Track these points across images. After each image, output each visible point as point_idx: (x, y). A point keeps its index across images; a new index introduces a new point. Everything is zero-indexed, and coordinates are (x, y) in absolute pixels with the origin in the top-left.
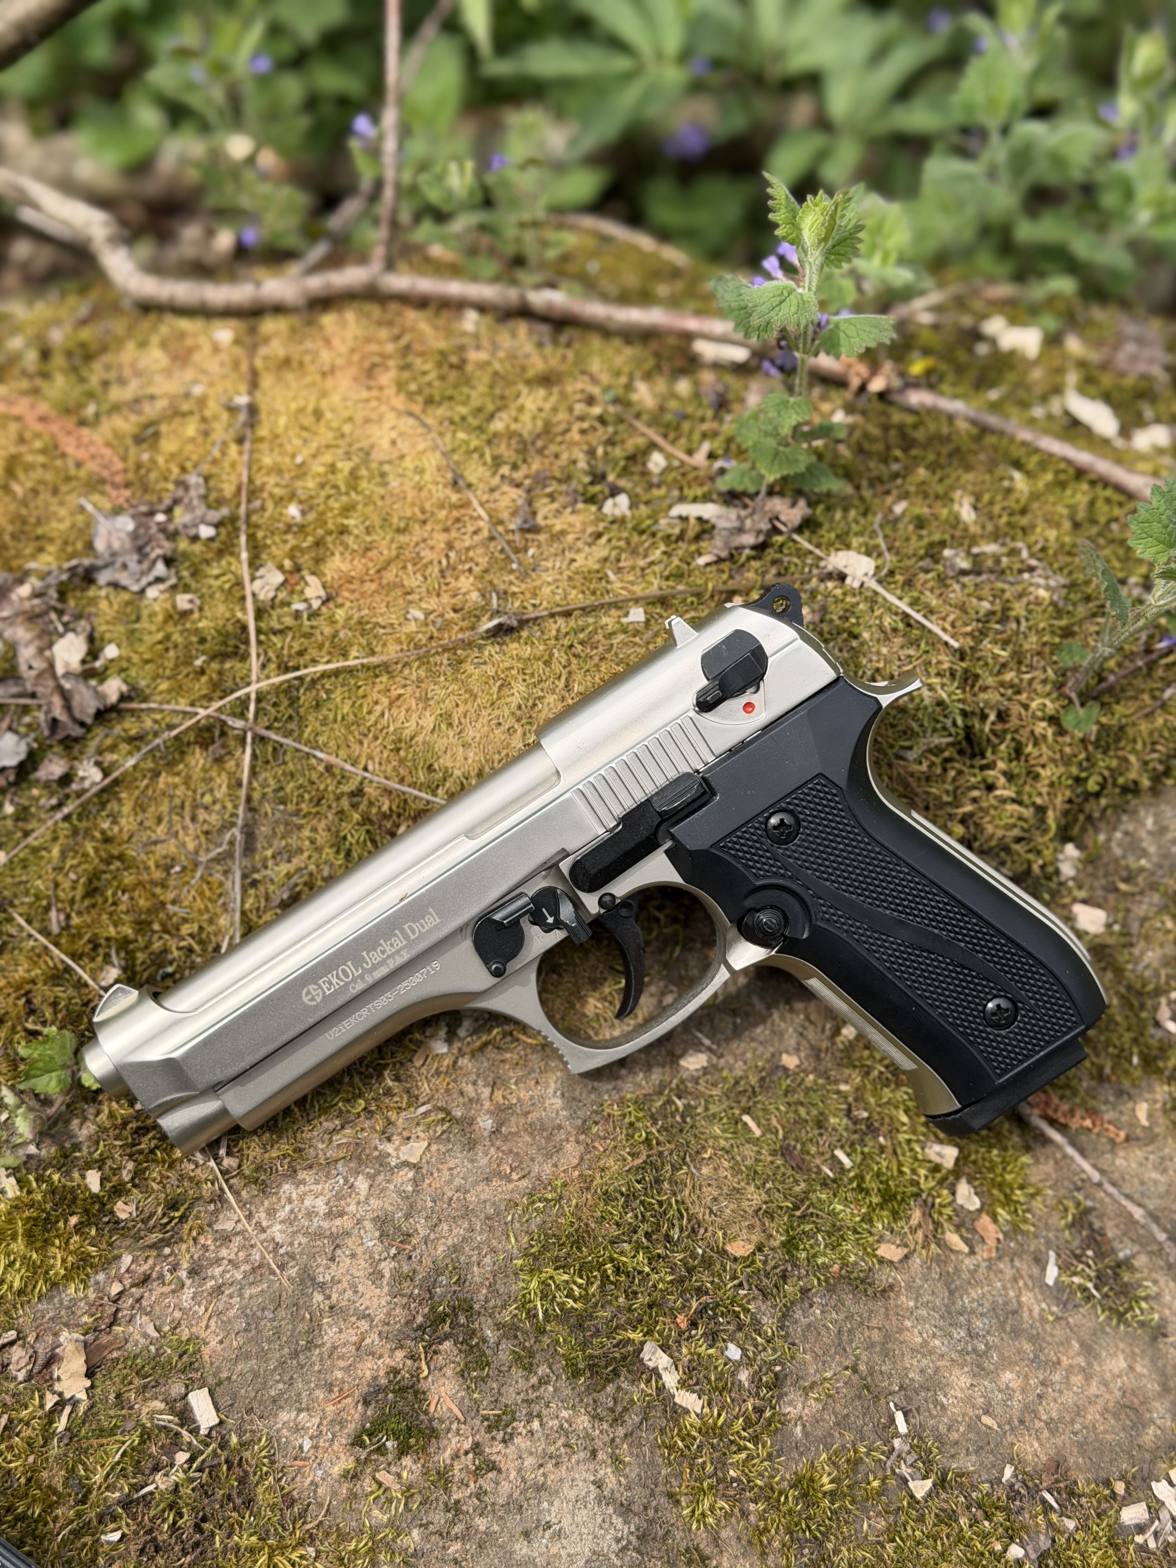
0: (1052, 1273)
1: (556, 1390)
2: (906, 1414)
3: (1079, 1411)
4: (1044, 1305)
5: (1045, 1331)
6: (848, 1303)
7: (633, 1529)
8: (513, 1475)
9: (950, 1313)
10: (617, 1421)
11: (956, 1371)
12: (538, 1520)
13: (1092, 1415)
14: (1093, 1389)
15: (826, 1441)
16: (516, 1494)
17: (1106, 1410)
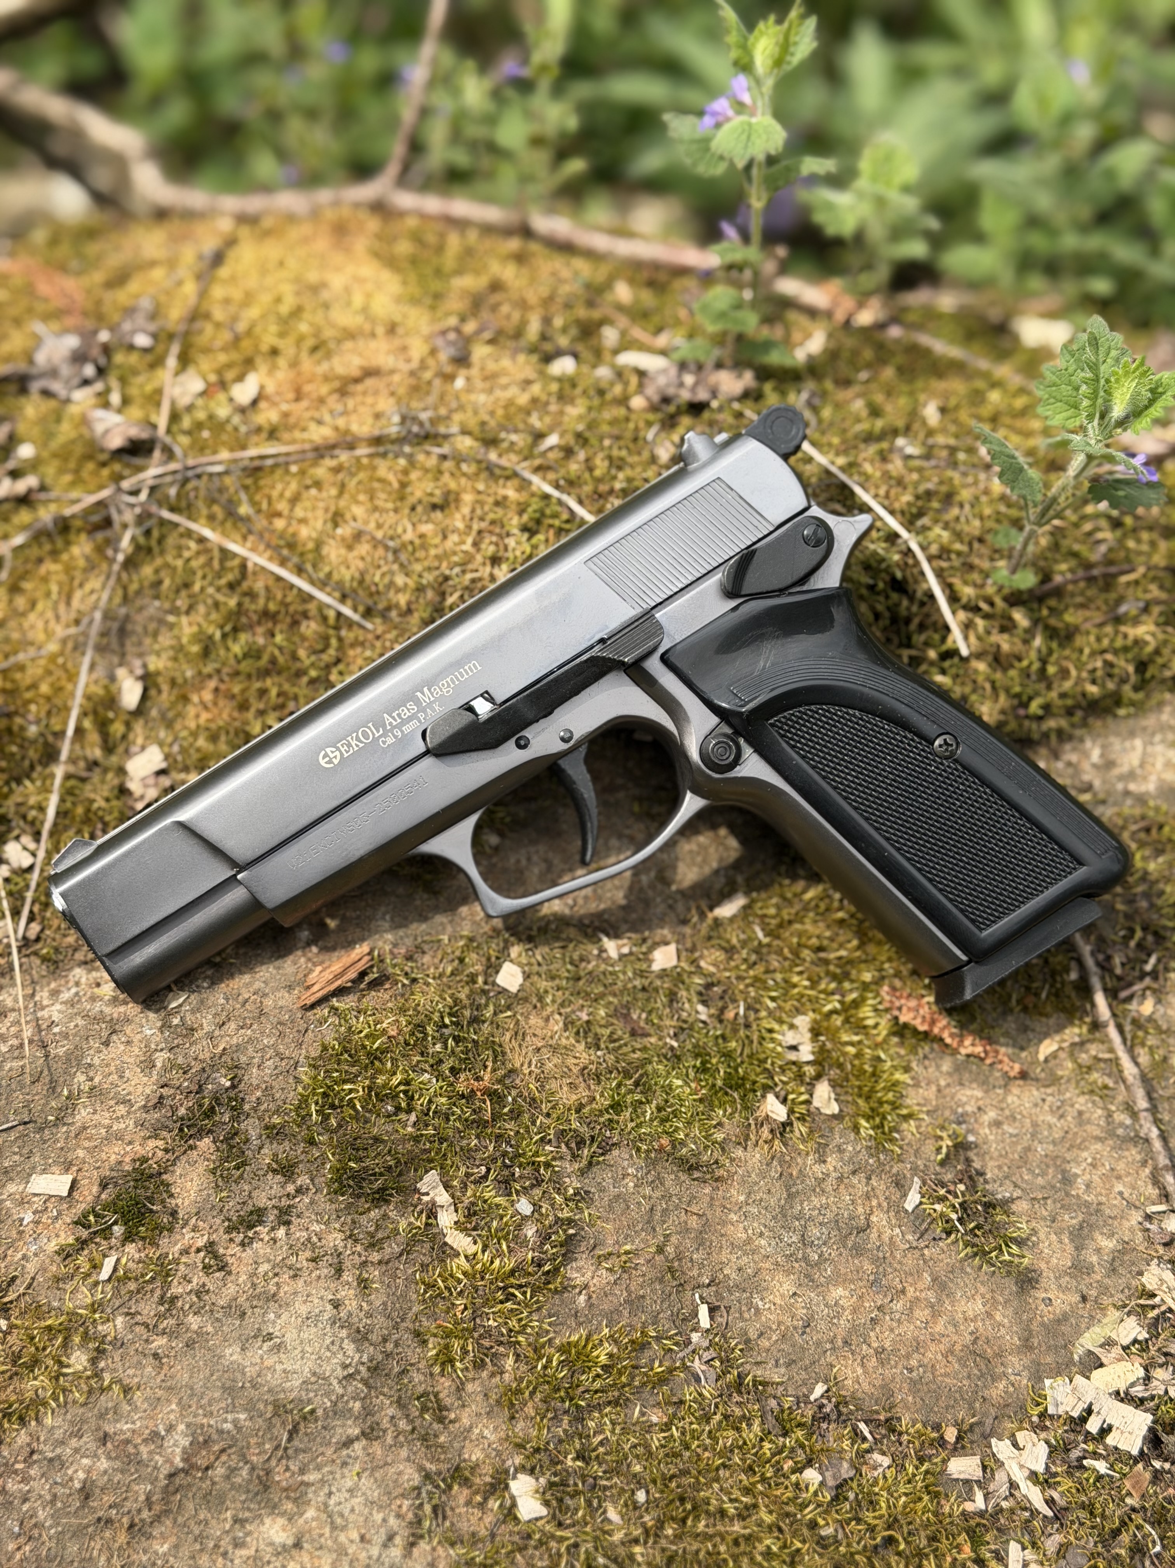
0: (913, 1199)
1: (312, 1202)
2: (712, 1310)
3: (918, 1346)
4: (897, 1230)
5: (894, 1258)
6: (668, 1183)
7: (365, 1359)
8: (243, 1278)
9: (785, 1216)
10: (374, 1245)
11: (780, 1276)
12: (259, 1330)
13: (933, 1353)
14: (939, 1327)
15: (611, 1318)
16: (241, 1300)
17: (951, 1351)
